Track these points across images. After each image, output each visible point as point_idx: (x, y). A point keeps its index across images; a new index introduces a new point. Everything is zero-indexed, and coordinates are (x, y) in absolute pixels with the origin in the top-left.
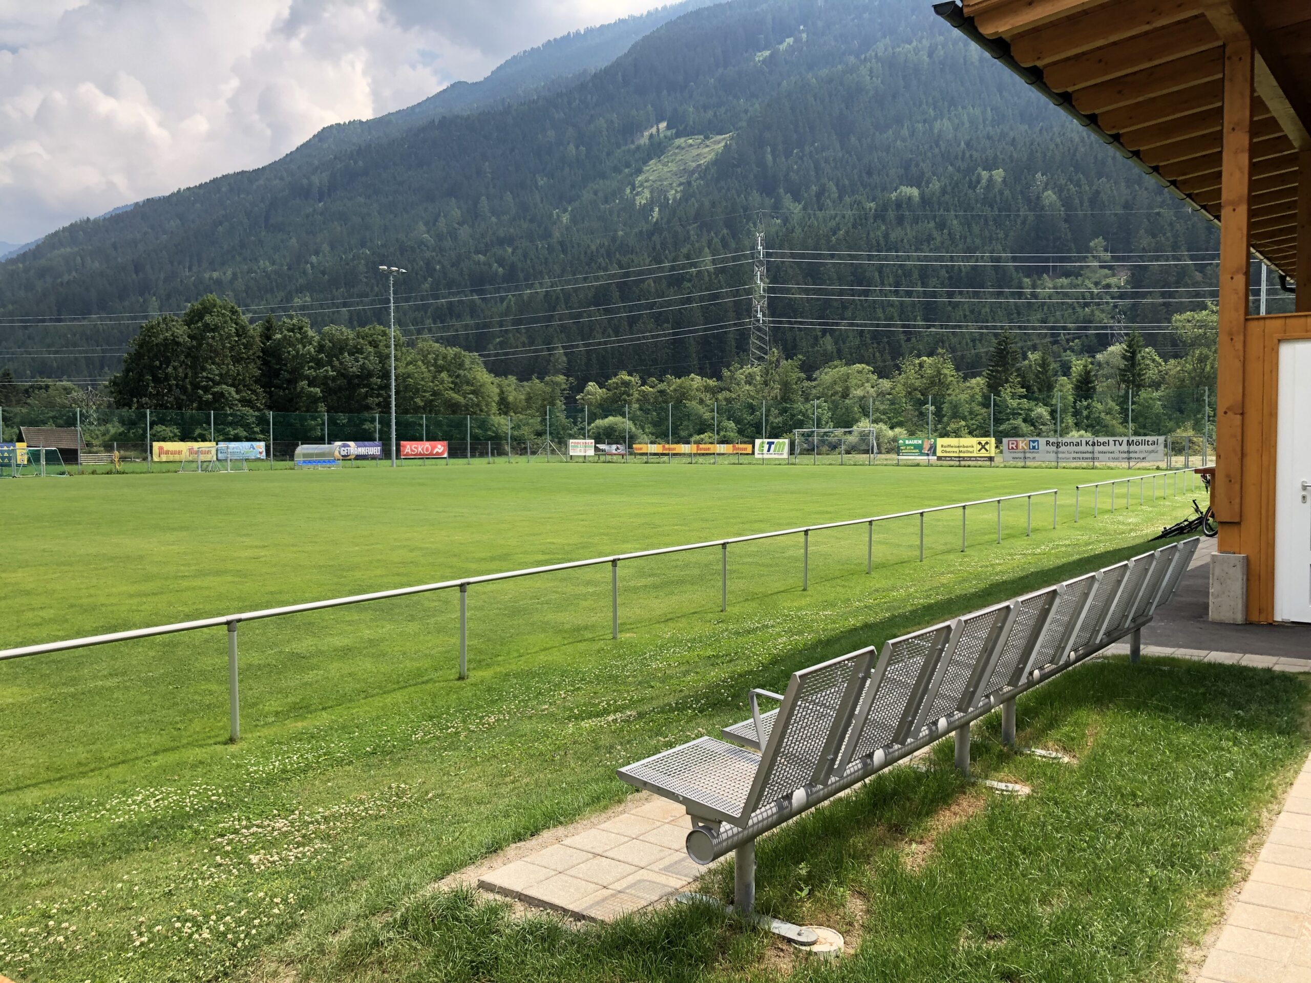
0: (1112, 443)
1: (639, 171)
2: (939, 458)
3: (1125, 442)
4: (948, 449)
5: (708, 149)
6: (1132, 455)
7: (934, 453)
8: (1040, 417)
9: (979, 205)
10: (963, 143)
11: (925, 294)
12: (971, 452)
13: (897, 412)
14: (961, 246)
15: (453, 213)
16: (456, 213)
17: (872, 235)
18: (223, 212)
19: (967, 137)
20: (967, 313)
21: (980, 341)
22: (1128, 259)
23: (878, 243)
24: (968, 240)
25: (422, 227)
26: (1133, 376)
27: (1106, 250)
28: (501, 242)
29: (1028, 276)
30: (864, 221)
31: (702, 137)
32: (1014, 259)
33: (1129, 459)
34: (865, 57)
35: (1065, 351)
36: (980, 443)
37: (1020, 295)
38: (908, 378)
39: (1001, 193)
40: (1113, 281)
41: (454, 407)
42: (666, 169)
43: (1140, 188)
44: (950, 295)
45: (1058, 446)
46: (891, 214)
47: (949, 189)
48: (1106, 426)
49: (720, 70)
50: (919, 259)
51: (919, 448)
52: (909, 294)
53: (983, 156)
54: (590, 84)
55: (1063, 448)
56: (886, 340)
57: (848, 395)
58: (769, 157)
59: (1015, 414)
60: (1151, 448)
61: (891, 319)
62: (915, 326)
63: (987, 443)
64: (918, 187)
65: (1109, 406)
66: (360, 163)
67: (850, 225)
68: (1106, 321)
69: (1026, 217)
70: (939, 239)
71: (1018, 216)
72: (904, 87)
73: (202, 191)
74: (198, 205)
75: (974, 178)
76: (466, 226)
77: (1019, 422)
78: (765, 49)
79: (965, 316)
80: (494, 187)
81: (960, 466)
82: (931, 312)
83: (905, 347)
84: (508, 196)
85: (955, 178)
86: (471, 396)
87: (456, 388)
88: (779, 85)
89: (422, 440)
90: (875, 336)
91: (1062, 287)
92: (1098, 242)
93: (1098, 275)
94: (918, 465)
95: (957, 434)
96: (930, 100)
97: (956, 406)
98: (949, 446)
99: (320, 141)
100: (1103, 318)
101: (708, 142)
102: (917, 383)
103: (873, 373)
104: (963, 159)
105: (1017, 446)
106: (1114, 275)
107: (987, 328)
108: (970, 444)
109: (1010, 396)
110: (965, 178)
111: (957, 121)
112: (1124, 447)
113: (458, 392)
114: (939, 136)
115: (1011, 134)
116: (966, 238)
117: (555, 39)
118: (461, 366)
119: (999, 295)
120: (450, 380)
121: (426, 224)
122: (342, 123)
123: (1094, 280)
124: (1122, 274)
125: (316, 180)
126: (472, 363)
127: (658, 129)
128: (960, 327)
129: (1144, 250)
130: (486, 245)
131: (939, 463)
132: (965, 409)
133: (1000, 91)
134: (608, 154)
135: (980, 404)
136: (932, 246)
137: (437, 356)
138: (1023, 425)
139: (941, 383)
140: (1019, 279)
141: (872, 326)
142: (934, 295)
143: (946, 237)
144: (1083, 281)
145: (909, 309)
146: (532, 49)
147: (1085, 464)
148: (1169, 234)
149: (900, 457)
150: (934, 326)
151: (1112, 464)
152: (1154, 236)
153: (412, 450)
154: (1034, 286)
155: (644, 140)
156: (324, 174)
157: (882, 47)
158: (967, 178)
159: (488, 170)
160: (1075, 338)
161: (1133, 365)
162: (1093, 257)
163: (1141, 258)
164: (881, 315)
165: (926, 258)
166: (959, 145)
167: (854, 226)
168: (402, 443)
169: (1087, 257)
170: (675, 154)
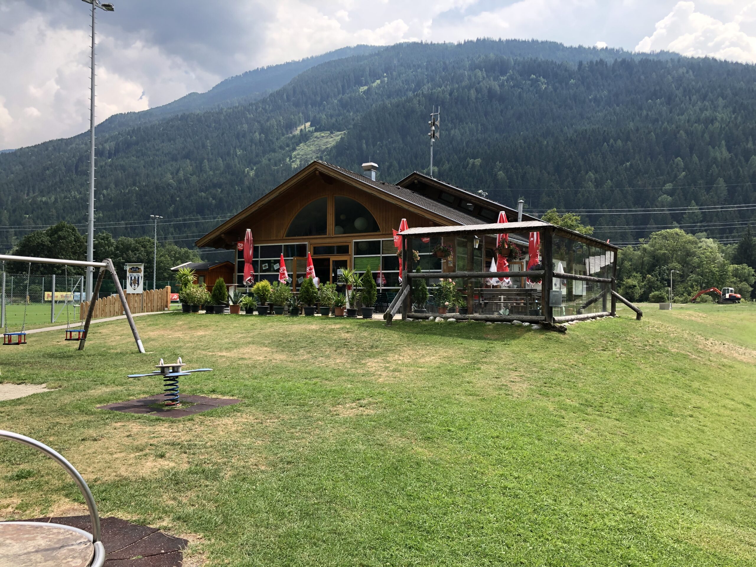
1: (294, 149)
5: (332, 139)
9: (467, 178)
15: (188, 168)
16: (190, 169)
18: (50, 162)
19: (467, 140)
25: (169, 176)
28: (216, 186)
31: (329, 132)
34: (417, 94)
39: (478, 171)
42: (309, 149)
47: (453, 168)
49: (340, 96)
53: (473, 151)
54: (268, 99)
58: (364, 146)
66: (134, 138)
69: (490, 185)
73: (36, 150)
74: (34, 158)
75: (465, 163)
76: (195, 176)
78: (365, 85)
80: (212, 154)
84: (220, 161)
85: (457, 162)
88: (372, 105)
99: (110, 123)
101: (332, 136)
104: (462, 153)
111: (463, 131)
114: (453, 138)
115: (489, 139)
117: (250, 71)
121: (172, 174)
122: (123, 113)
125: (107, 146)
127: (305, 127)
130: (206, 187)
133: (486, 116)
134: (277, 139)
137: (176, 252)
146: (236, 76)
155: (297, 132)
156: (112, 143)
157: (426, 89)
158: (462, 163)
159: (209, 145)
166: (463, 143)
170: (314, 141)
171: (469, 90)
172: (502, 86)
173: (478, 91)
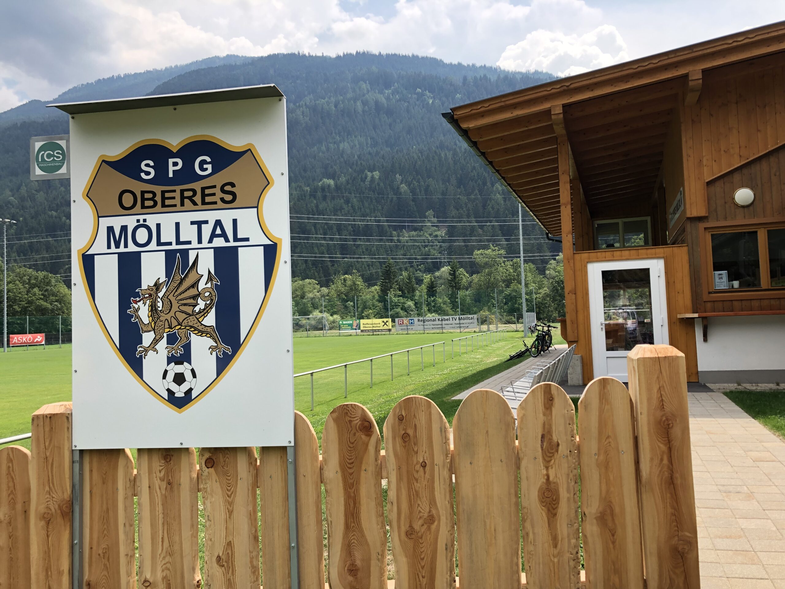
0: (451, 319)
2: (362, 331)
3: (458, 318)
4: (367, 326)
6: (462, 325)
7: (359, 328)
8: (410, 307)
9: (367, 191)
10: (356, 156)
11: (341, 239)
12: (379, 327)
13: (332, 306)
14: (358, 213)
15: (32, 184)
17: (309, 206)
19: (358, 153)
20: (364, 250)
21: (372, 266)
22: (445, 222)
23: (313, 210)
24: (362, 210)
25: (8, 192)
26: (455, 284)
27: (434, 217)
29: (395, 230)
30: (304, 197)
32: (387, 221)
33: (460, 327)
34: (299, 105)
35: (416, 271)
36: (383, 322)
37: (392, 241)
38: (337, 287)
39: (379, 185)
40: (438, 233)
41: (42, 311)
43: (449, 184)
44: (355, 240)
45: (424, 322)
46: (319, 194)
47: (350, 181)
48: (444, 311)
50: (336, 220)
51: (351, 325)
52: (332, 239)
53: (368, 164)
55: (426, 323)
56: (320, 266)
57: (304, 297)
59: (397, 306)
60: (471, 321)
61: (323, 253)
62: (336, 258)
63: (387, 321)
64: (334, 179)
65: (445, 300)
67: (296, 199)
68: (436, 255)
69: (392, 198)
70: (346, 209)
71: (388, 197)
72: (322, 123)
75: (364, 176)
76: (41, 193)
77: (399, 310)
79: (363, 252)
81: (373, 335)
82: (344, 250)
83: (331, 270)
85: (354, 176)
86: (56, 303)
87: (45, 298)
89: (26, 333)
90: (314, 263)
91: (413, 236)
92: (430, 213)
93: (431, 230)
94: (351, 335)
95: (368, 317)
96: (337, 131)
97: (365, 302)
98: (367, 324)
100: (435, 253)
102: (343, 290)
103: (317, 284)
104: (357, 166)
105: (403, 323)
106: (439, 230)
107: (375, 258)
108: (378, 322)
109: (392, 296)
110: (358, 176)
111: (352, 144)
112: (458, 321)
113: (46, 301)
114: (343, 151)
115: (382, 152)
116: (361, 209)
117: (103, 79)
118: (49, 283)
119: (381, 240)
120: (40, 293)
121: (11, 190)
123: (429, 232)
124: (443, 230)
126: (56, 281)
128: (361, 258)
129: (453, 217)
131: (362, 333)
132: (370, 303)
133: (374, 129)
135: (378, 301)
136: (343, 213)
137: (30, 277)
138: (401, 311)
139: (356, 290)
140: (391, 232)
141: (311, 257)
142: (346, 240)
143: (350, 208)
144: (424, 234)
145: (332, 247)
146: (88, 83)
147: (438, 331)
148: (465, 209)
149: (341, 331)
150: (347, 258)
151: (452, 331)
152: (458, 210)
153: (18, 340)
154: (399, 236)
157: (308, 99)
158: (360, 176)
160: (421, 264)
161: (455, 278)
162: (428, 220)
163: (452, 222)
164: (317, 251)
165: (340, 220)
166: (354, 157)
167: (298, 200)
168: (11, 336)
169: (425, 220)
171: (355, 102)
172: (388, 99)
173: (365, 103)
